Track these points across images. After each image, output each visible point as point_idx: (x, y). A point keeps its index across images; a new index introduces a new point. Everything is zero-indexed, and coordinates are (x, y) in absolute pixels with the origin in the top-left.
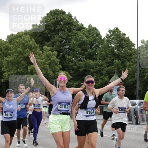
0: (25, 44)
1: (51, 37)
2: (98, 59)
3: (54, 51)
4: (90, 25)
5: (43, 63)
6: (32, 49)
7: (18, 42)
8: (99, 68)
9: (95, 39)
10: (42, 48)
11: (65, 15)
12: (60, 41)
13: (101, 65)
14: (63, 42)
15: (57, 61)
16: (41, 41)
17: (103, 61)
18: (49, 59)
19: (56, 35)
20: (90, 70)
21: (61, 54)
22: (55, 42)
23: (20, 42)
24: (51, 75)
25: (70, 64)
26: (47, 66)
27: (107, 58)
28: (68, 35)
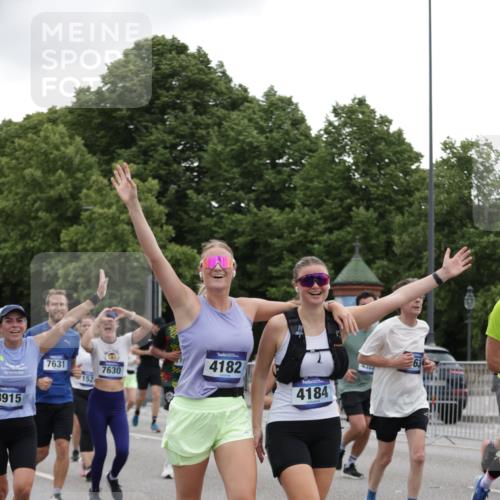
0: (51, 153)
1: (136, 129)
2: (299, 204)
3: (150, 179)
4: (272, 88)
5: (113, 218)
6: (74, 173)
7: (26, 147)
8: (301, 235)
9: (287, 136)
10: (108, 168)
11: (187, 56)
12: (168, 145)
13: (309, 226)
14: (180, 148)
15: (160, 213)
16: (103, 144)
17: (314, 212)
19: (155, 123)
20: (270, 240)
21: (173, 188)
22: (153, 147)
23: (34, 148)
25: (201, 224)
26: (124, 230)
27: (330, 201)
28: (194, 124)
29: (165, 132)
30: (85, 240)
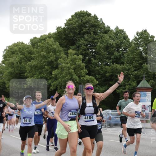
0: (49, 47)
1: (76, 40)
2: (126, 63)
3: (80, 55)
4: (117, 27)
5: (68, 67)
6: (56, 53)
7: (41, 45)
8: (127, 73)
9: (122, 41)
10: (67, 52)
11: (91, 17)
12: (85, 44)
13: (129, 70)
14: (89, 45)
15: (83, 66)
16: (66, 44)
17: (130, 65)
18: (74, 63)
19: (81, 38)
20: (117, 74)
21: (87, 58)
22: (81, 45)
23: (44, 45)
24: (76, 80)
25: (96, 69)
26: (72, 71)
27: (135, 62)
28: (93, 38)
29: (84, 40)
30: (60, 74)
